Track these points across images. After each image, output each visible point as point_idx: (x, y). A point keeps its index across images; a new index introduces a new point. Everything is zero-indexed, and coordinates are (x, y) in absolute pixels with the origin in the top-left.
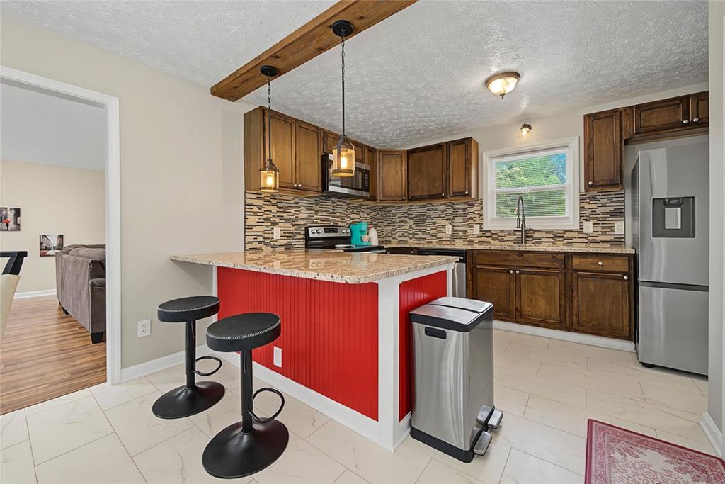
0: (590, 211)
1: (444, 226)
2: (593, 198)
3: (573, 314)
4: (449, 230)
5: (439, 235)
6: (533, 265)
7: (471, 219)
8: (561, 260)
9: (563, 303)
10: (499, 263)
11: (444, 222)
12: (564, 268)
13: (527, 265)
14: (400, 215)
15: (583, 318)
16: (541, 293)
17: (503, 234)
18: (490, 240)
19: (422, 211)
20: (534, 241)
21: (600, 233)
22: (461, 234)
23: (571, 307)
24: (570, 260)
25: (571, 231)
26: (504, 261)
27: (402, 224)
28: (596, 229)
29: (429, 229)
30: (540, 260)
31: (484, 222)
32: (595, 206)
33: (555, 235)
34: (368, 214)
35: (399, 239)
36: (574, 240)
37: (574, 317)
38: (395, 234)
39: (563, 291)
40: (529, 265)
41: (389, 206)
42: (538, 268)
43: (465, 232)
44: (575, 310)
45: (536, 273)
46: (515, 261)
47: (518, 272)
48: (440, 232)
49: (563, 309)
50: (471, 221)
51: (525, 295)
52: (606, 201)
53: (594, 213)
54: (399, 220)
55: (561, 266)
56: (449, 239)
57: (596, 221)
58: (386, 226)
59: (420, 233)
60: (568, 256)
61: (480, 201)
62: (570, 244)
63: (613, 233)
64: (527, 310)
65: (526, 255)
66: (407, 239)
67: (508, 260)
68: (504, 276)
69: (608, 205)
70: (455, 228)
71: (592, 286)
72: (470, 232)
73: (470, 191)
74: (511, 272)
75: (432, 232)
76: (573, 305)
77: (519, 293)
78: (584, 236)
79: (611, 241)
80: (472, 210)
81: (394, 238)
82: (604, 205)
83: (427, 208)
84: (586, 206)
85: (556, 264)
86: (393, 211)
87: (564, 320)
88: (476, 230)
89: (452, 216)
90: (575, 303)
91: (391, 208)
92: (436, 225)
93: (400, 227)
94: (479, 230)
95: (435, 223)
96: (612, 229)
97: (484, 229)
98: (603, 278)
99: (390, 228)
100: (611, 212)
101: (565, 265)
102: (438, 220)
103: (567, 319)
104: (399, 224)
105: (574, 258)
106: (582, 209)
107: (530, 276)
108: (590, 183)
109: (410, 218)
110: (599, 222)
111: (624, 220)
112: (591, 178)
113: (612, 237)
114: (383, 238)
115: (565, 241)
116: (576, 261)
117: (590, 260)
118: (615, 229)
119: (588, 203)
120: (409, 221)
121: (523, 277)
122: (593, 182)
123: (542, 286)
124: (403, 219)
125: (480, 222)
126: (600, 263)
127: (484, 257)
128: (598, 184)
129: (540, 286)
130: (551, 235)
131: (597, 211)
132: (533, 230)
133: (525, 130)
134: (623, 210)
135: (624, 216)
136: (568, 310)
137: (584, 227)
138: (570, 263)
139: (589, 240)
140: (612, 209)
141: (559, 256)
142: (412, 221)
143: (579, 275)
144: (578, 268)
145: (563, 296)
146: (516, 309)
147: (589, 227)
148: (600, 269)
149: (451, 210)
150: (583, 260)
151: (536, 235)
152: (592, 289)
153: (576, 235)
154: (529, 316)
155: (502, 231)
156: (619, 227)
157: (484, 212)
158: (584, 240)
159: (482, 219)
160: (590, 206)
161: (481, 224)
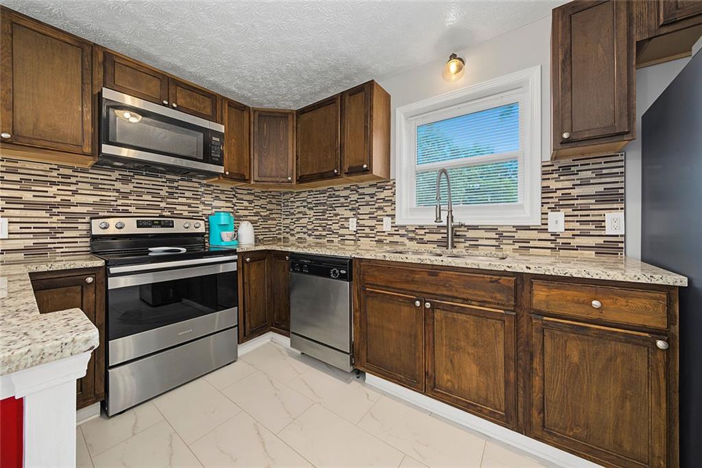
0: (559, 193)
1: (347, 219)
2: (566, 170)
3: (531, 405)
4: (353, 225)
5: (342, 231)
6: (456, 294)
7: (380, 208)
8: (509, 288)
9: (512, 374)
10: (398, 286)
11: (349, 214)
12: (515, 306)
13: (446, 293)
14: (298, 204)
15: (553, 417)
16: (471, 350)
17: (422, 232)
18: (405, 240)
19: (322, 198)
20: (467, 244)
21: (578, 232)
22: (367, 230)
23: (528, 388)
24: (527, 288)
25: (527, 228)
26: (407, 282)
27: (301, 216)
28: (572, 225)
29: (330, 223)
30: (468, 285)
31: (397, 213)
32: (568, 184)
33: (501, 234)
34: (250, 202)
35: (297, 236)
36: (532, 244)
37: (535, 413)
38: (293, 230)
39: (512, 354)
40: (449, 293)
41: (287, 193)
42: (465, 300)
43: (372, 228)
44: (536, 397)
45: (462, 310)
46: (425, 283)
47: (428, 305)
48: (343, 227)
49: (512, 389)
50: (380, 212)
51: (442, 351)
52: (589, 174)
53: (566, 197)
54: (298, 210)
55: (509, 300)
56: (352, 237)
57: (569, 211)
58: (284, 219)
59: (320, 229)
60: (523, 281)
61: (392, 183)
62: (524, 252)
63: (603, 233)
64: (445, 378)
65: (443, 274)
66: (306, 236)
67: (413, 282)
68: (406, 310)
69: (592, 181)
70: (361, 222)
71: (574, 351)
72: (379, 228)
73: (370, 165)
74: (418, 303)
75: (335, 227)
76: (531, 387)
77: (431, 346)
78: (548, 236)
79: (597, 247)
80: (382, 195)
81: (292, 235)
82: (585, 183)
83: (328, 194)
84: (553, 185)
85: (498, 296)
86: (292, 199)
87: (513, 414)
88: (387, 225)
89: (357, 204)
90: (537, 381)
91: (290, 195)
92: (339, 217)
93: (299, 219)
94: (390, 225)
95: (336, 215)
96: (600, 224)
97: (397, 224)
98: (601, 334)
99: (288, 221)
100: (598, 194)
101: (516, 298)
102: (339, 211)
103: (520, 410)
104: (298, 216)
105: (534, 287)
106: (545, 190)
107: (450, 315)
108: (565, 135)
109: (309, 209)
110: (576, 213)
111: (624, 209)
112: (567, 126)
113: (600, 241)
114: (279, 234)
115: (517, 246)
116: (540, 295)
117: (571, 294)
118: (607, 224)
119: (557, 180)
120: (308, 212)
121: (438, 314)
122: (571, 131)
123: (472, 336)
124: (302, 209)
125: (392, 213)
126: (596, 303)
127: (376, 273)
128: (580, 138)
129: (467, 336)
130: (493, 235)
131: (575, 192)
132: (465, 226)
133: (453, 65)
134: (621, 191)
135: (623, 200)
136: (521, 392)
137: (549, 222)
138: (526, 294)
139: (558, 245)
140: (601, 188)
141: (504, 280)
142: (311, 212)
143: (546, 324)
144: (543, 308)
145: (512, 363)
146: (426, 373)
147: (557, 221)
148: (595, 316)
149: (355, 197)
150: (554, 292)
151: (471, 234)
152: (575, 357)
153: (534, 235)
154: (447, 390)
155: (421, 228)
156: (614, 222)
157: (397, 199)
158: (549, 244)
159: (394, 209)
160: (560, 185)
161: (393, 216)
